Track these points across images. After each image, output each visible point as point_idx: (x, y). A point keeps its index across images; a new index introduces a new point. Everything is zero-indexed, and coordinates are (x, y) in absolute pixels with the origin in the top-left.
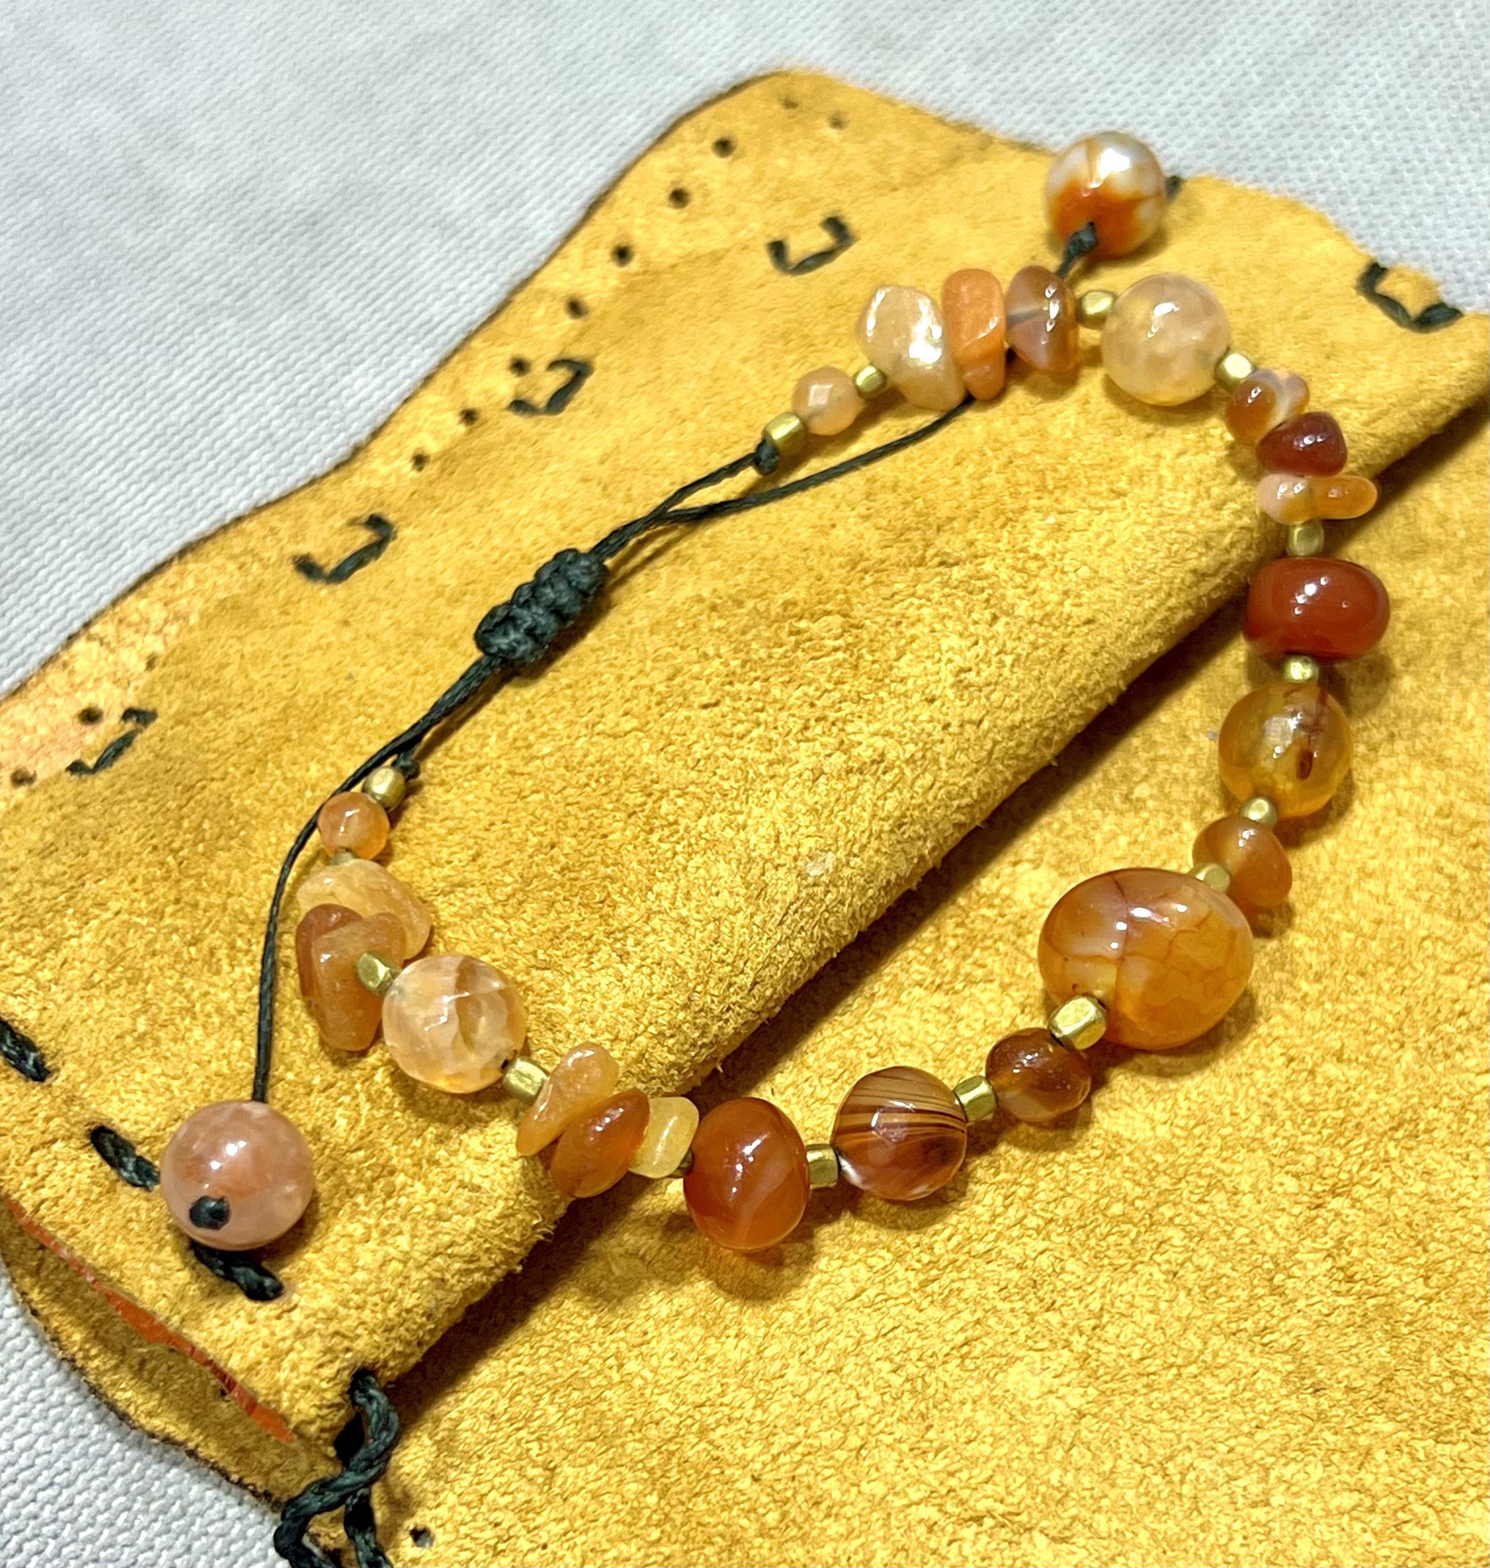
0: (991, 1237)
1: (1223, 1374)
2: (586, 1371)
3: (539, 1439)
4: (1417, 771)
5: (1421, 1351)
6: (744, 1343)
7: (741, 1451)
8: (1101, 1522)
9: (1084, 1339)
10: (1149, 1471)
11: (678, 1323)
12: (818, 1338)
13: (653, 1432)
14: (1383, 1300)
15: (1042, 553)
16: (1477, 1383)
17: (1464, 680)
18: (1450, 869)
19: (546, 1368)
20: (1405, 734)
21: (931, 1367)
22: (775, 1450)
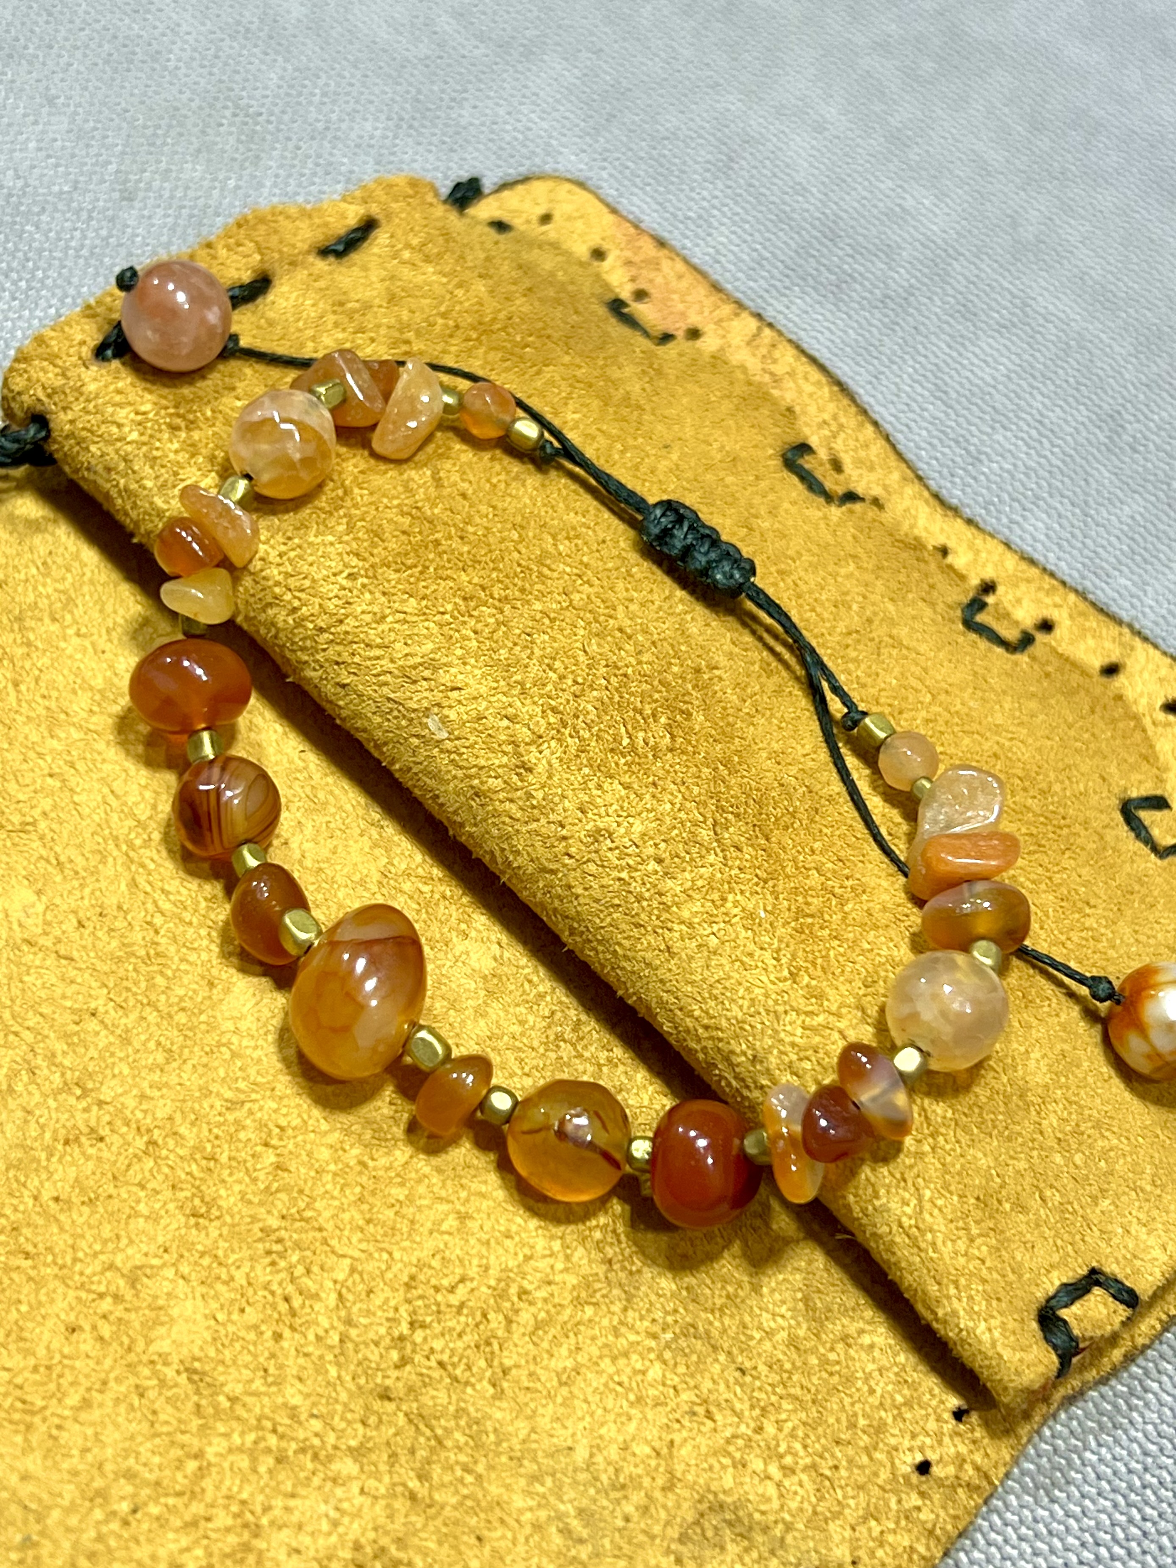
15: (729, 905)
18: (463, 1290)
20: (612, 1275)
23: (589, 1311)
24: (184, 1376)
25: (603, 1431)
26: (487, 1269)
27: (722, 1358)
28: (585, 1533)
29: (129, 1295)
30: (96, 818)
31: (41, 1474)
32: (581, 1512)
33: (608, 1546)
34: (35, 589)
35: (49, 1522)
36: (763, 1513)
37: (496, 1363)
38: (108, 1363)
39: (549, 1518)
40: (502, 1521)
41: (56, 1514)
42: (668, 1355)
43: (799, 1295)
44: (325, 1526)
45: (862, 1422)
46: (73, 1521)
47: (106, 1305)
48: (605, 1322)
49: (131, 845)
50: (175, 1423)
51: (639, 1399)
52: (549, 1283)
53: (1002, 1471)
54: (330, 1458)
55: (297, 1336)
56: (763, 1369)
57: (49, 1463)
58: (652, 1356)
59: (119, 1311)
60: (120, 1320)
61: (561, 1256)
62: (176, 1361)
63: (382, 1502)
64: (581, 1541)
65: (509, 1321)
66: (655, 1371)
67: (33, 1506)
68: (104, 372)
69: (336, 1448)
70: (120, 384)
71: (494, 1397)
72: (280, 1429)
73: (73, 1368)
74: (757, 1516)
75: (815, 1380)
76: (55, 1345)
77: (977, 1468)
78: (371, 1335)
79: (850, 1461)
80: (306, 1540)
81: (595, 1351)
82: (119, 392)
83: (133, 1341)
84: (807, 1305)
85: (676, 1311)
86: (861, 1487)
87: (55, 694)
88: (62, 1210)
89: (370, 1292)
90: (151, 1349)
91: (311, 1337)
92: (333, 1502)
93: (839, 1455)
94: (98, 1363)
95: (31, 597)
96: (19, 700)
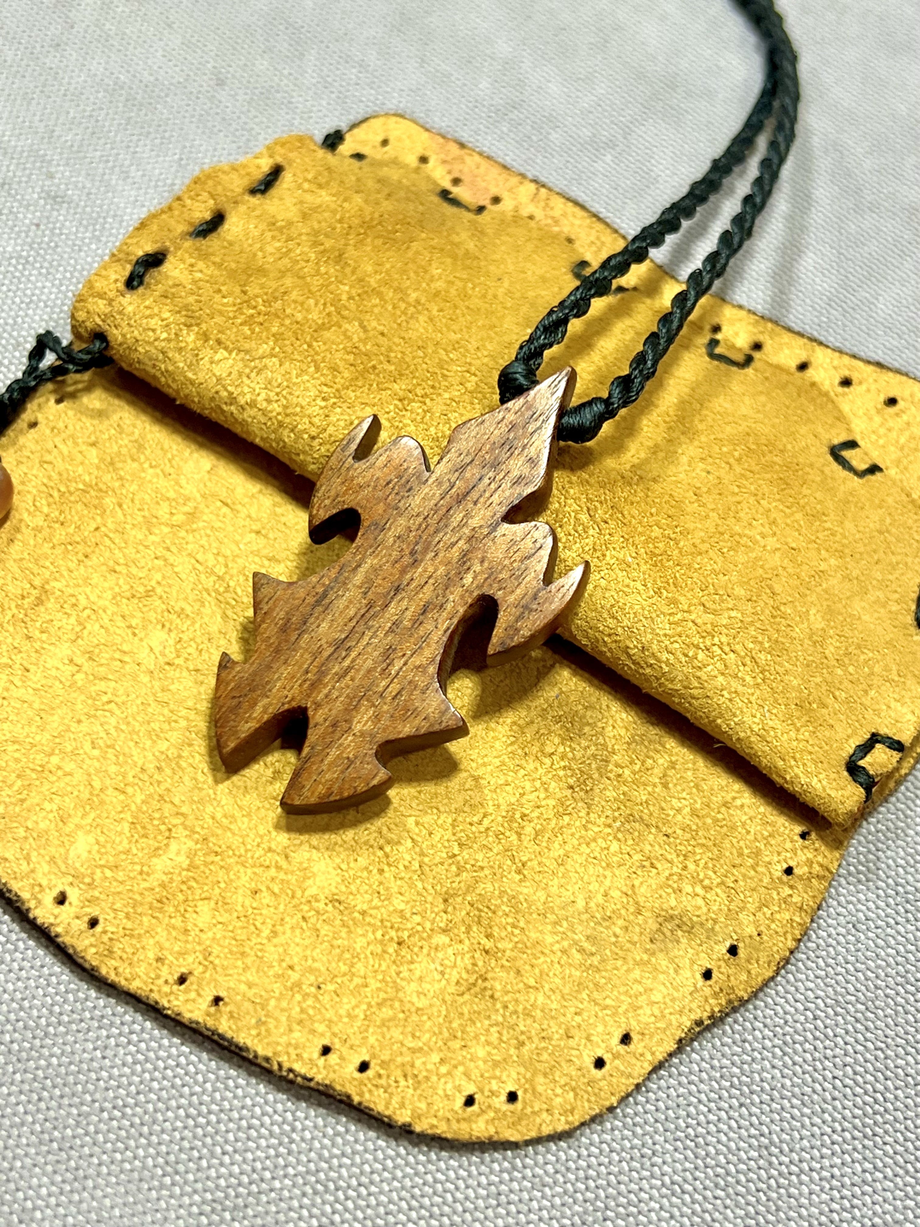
0: (235, 617)
1: (166, 726)
2: (147, 453)
3: (110, 439)
4: (552, 802)
5: (182, 814)
6: (168, 516)
7: (110, 520)
8: (79, 677)
9: (182, 663)
10: (109, 695)
11: (176, 488)
12: (174, 549)
13: (117, 484)
14: (213, 796)
15: (608, 558)
16: (165, 842)
17: (618, 824)
18: (486, 822)
19: (149, 436)
20: (575, 795)
21: (161, 598)
22: (111, 535)
23: (566, 818)
24: (330, 905)
25: (591, 887)
26: (499, 806)
27: (653, 830)
28: (594, 950)
29: (284, 864)
30: (191, 579)
31: (257, 981)
32: (588, 938)
33: (609, 954)
34: (117, 443)
35: (270, 1008)
36: (698, 916)
37: (517, 860)
38: (282, 907)
39: (570, 946)
40: (542, 953)
41: (273, 1002)
42: (620, 835)
43: (692, 784)
44: (438, 977)
45: (746, 851)
46: (284, 1004)
47: (273, 872)
48: (578, 823)
49: (217, 591)
50: (331, 934)
51: (608, 865)
52: (538, 807)
53: (836, 864)
54: (430, 937)
55: (393, 869)
56: (679, 832)
57: (261, 974)
58: (611, 838)
59: (282, 876)
60: (283, 880)
61: (542, 789)
62: (323, 897)
63: (468, 956)
64: (592, 954)
65: (519, 834)
66: (615, 846)
67: (258, 1001)
68: (135, 297)
69: (432, 930)
70: (147, 303)
71: (521, 881)
72: (396, 926)
73: (261, 914)
74: (695, 919)
75: (712, 832)
76: (247, 903)
77: (821, 866)
78: (437, 860)
79: (744, 876)
80: (426, 986)
81: (576, 842)
82: (147, 307)
83: (294, 892)
84: (698, 790)
85: (619, 808)
86: (753, 890)
87: (146, 507)
88: (231, 823)
89: (430, 834)
90: (307, 893)
91: (401, 867)
92: (437, 961)
93: (736, 873)
94: (276, 908)
95: (115, 448)
96: (125, 515)
